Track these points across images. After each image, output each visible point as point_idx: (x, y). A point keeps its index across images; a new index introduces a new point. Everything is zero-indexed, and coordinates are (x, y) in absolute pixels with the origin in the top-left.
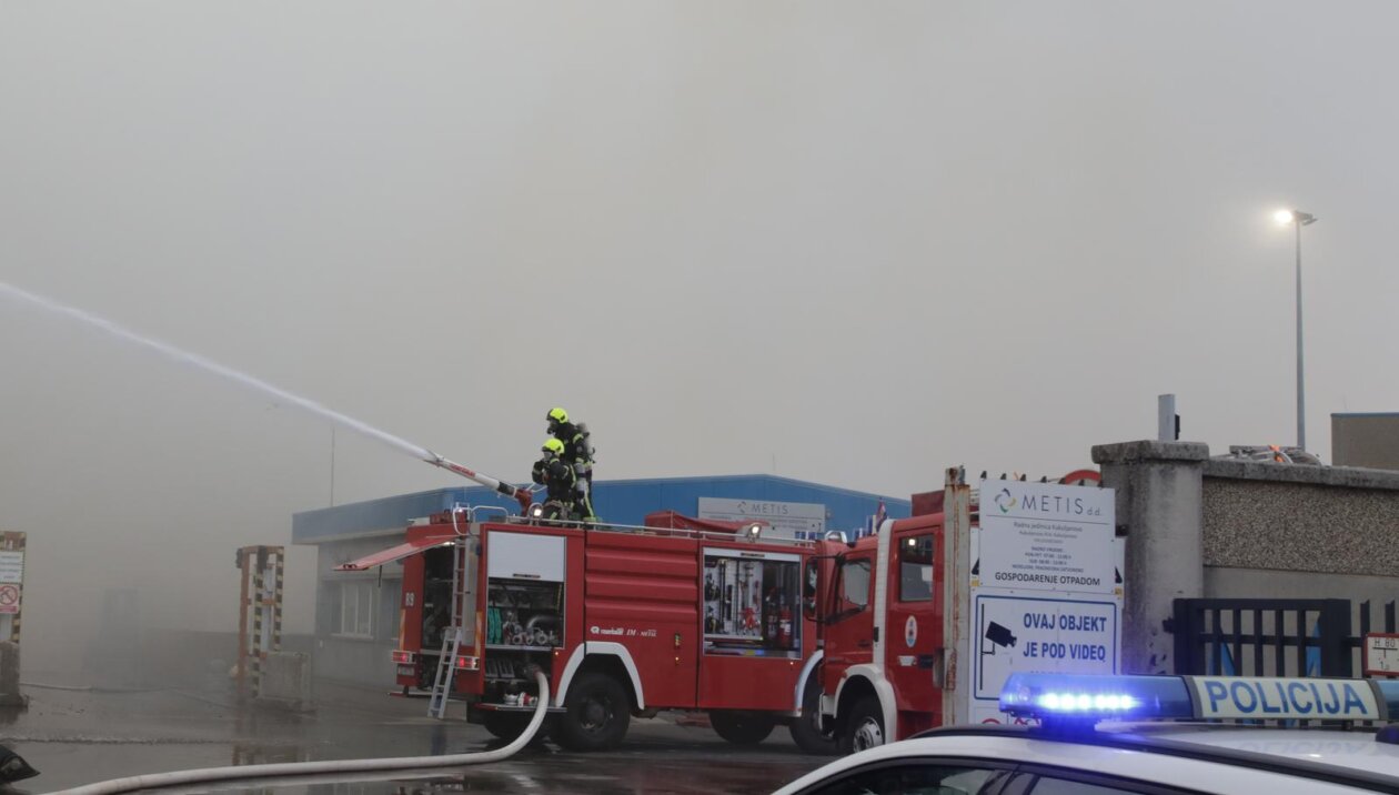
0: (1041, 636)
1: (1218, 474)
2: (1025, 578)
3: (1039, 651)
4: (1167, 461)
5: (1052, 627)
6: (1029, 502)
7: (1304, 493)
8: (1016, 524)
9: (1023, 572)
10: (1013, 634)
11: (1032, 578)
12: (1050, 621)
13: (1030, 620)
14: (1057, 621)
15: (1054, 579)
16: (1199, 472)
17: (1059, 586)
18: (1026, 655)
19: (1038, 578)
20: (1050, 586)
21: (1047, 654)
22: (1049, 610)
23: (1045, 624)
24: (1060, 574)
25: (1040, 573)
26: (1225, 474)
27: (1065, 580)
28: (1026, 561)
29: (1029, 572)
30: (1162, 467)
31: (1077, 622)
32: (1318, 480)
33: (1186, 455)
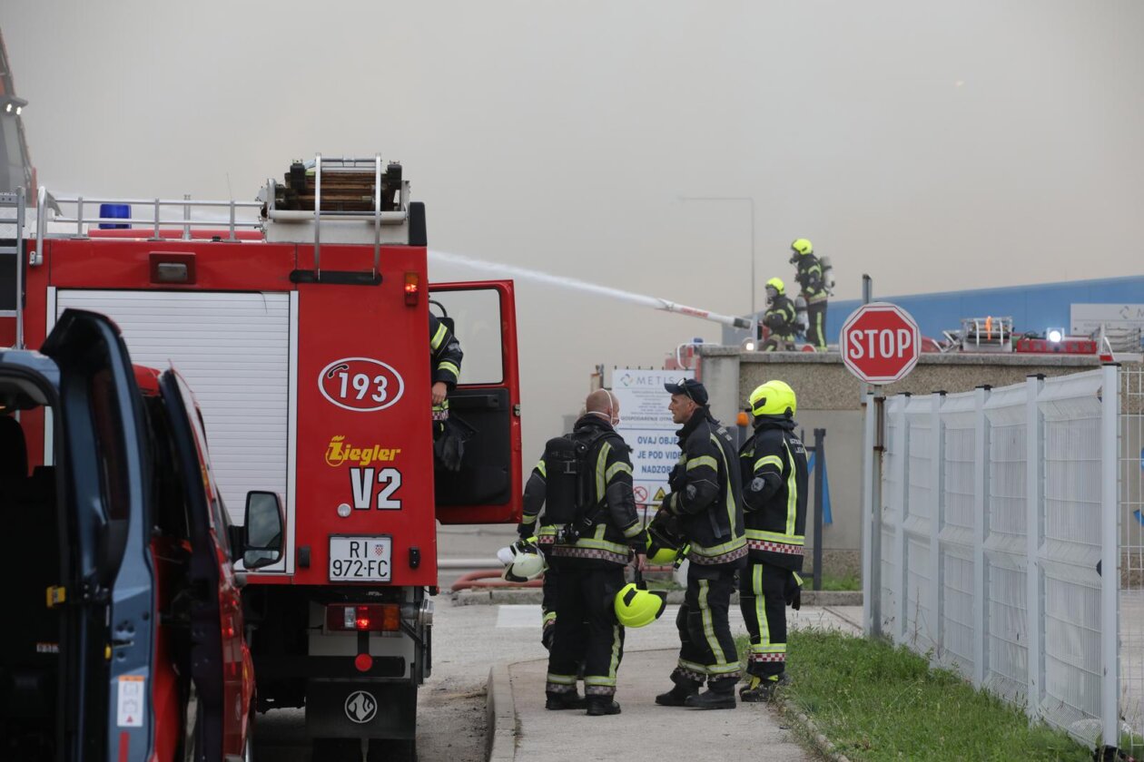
0: (647, 448)
1: (753, 361)
2: (638, 419)
3: (647, 454)
4: (712, 357)
5: (655, 443)
6: (641, 381)
7: (813, 368)
8: (634, 392)
9: (637, 416)
10: (631, 447)
11: (642, 419)
12: (653, 440)
13: (641, 440)
14: (658, 440)
15: (656, 419)
16: (737, 361)
17: (659, 422)
18: (639, 457)
19: (646, 419)
20: (651, 422)
21: (652, 457)
22: (653, 435)
23: (650, 442)
24: (659, 416)
25: (647, 416)
26: (758, 360)
27: (662, 419)
28: (639, 410)
29: (641, 416)
30: (712, 359)
31: (670, 440)
32: (818, 360)
33: (725, 353)
